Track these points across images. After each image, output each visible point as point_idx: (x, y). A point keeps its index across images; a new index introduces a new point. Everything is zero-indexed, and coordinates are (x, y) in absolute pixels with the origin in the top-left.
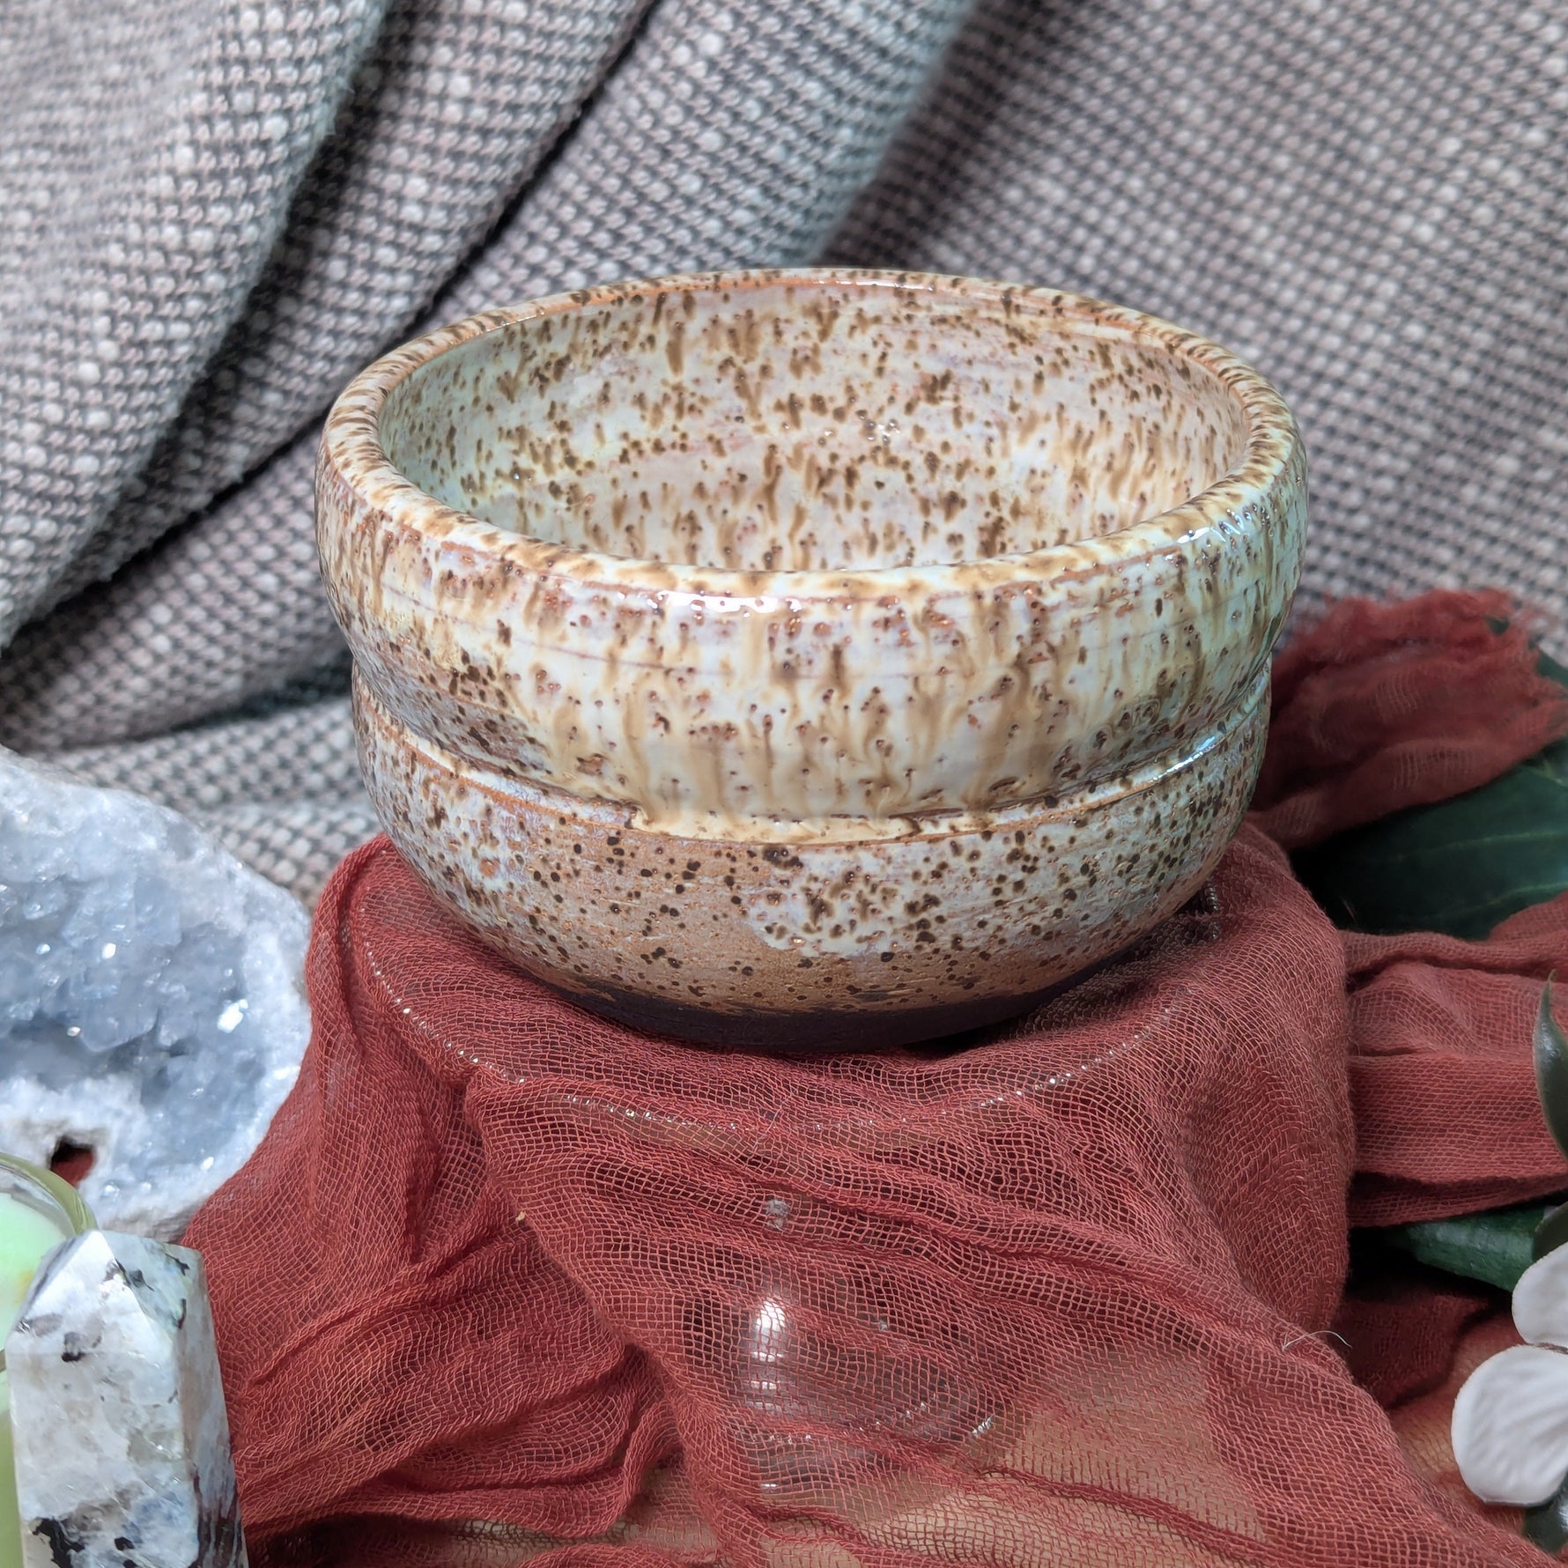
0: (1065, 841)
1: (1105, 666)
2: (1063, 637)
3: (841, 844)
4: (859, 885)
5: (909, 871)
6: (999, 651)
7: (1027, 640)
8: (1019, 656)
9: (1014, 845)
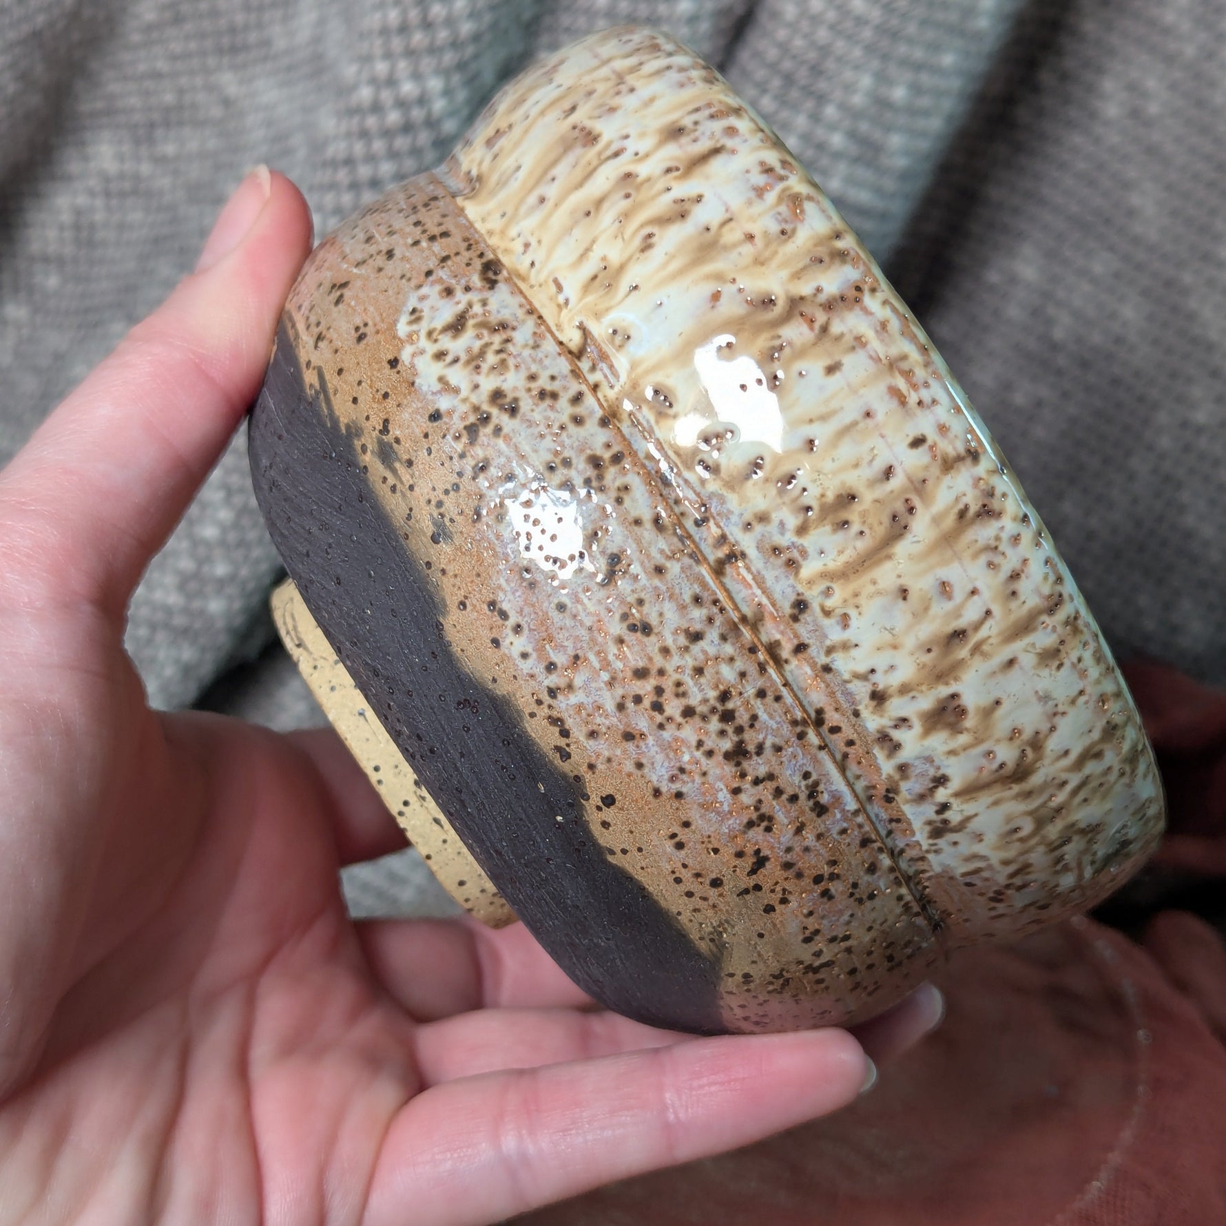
0: (634, 513)
1: (834, 405)
2: (842, 335)
3: (530, 303)
4: (497, 339)
5: (534, 368)
6: (797, 275)
7: (822, 298)
8: (802, 298)
9: (607, 455)
